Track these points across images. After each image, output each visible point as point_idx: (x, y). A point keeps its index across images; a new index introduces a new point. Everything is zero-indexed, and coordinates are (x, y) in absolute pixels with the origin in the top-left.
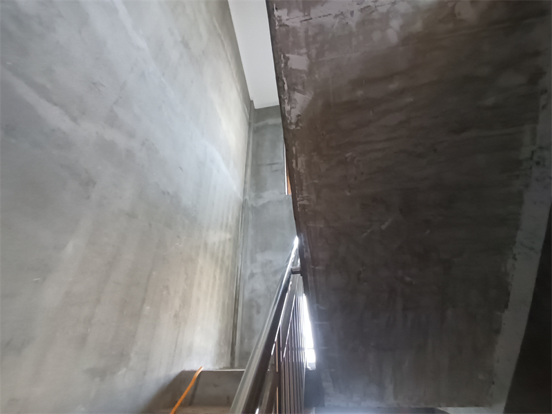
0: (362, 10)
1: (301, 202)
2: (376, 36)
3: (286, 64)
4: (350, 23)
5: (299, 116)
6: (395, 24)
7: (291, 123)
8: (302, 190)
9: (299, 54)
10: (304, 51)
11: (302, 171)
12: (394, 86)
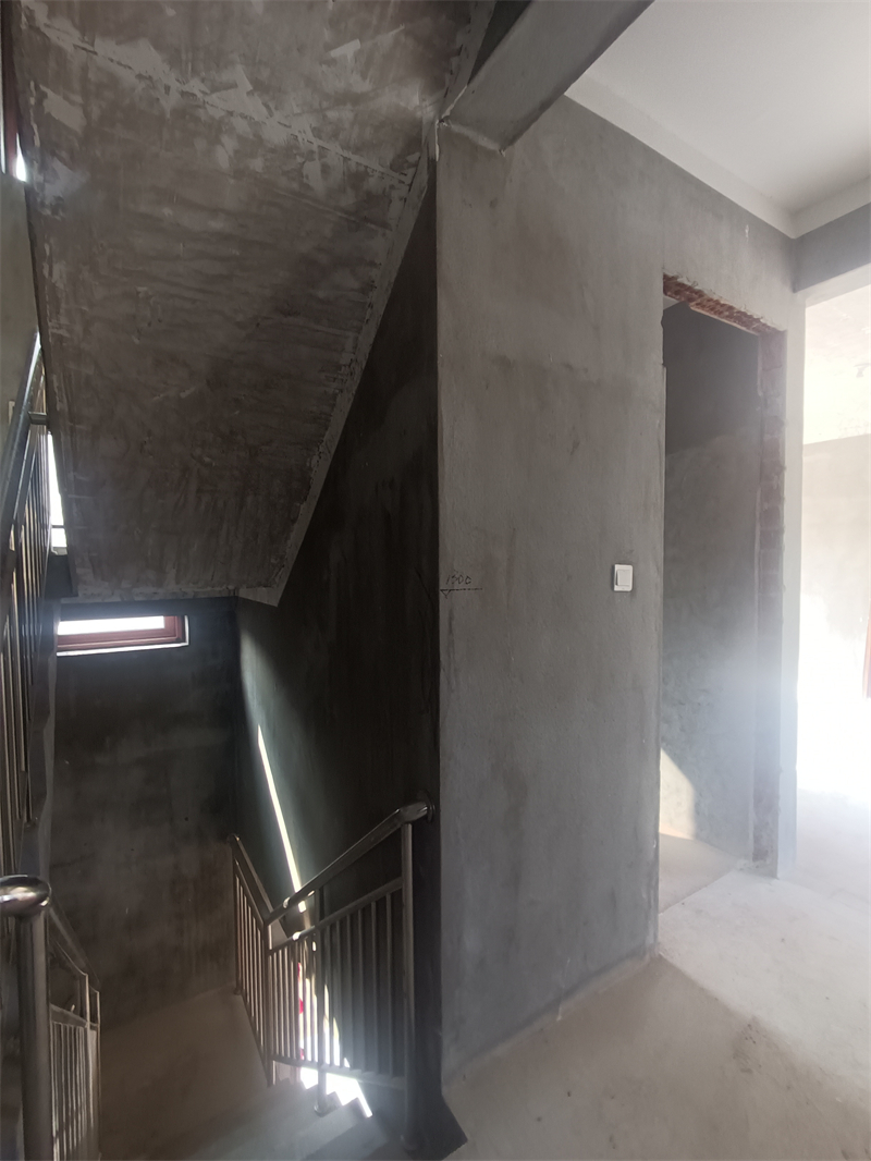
0: (183, 94)
1: (55, 331)
2: (200, 144)
3: (40, 102)
4: (162, 102)
5: (59, 198)
6: (229, 144)
7: (43, 204)
8: (58, 313)
9: (66, 98)
10: (78, 99)
11: (60, 285)
12: (217, 225)
